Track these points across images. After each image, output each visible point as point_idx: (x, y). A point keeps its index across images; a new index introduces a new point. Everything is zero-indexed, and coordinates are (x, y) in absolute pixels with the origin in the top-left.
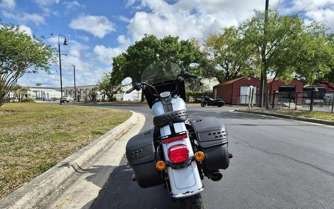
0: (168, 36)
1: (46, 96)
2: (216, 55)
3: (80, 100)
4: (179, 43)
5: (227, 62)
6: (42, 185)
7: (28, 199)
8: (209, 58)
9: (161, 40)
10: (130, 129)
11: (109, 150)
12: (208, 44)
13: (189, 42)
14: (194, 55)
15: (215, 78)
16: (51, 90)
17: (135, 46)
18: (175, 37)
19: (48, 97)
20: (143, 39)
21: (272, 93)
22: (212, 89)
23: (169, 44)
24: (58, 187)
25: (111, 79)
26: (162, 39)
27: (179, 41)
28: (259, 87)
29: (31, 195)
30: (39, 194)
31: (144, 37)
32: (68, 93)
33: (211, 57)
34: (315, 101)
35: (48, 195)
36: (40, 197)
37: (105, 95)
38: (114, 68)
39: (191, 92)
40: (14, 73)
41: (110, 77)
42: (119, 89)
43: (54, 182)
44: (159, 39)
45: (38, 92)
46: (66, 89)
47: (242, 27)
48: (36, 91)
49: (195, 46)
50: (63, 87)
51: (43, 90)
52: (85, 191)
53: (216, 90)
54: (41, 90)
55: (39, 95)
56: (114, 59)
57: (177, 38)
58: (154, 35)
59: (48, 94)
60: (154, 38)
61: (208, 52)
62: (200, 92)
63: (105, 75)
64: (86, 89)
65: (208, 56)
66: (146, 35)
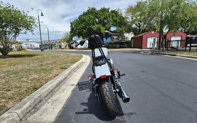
0: (103, 8)
1: (33, 47)
2: (132, 18)
4: (110, 12)
5: (139, 22)
6: (36, 97)
7: (29, 104)
8: (128, 20)
9: (99, 10)
10: (82, 65)
11: (70, 78)
12: (128, 12)
13: (116, 11)
15: (132, 33)
16: (35, 43)
17: (84, 14)
18: (107, 8)
20: (88, 10)
21: (167, 41)
22: (130, 39)
23: (104, 13)
24: (44, 98)
25: (70, 36)
27: (110, 10)
28: (159, 37)
29: (31, 102)
30: (35, 102)
31: (88, 9)
33: (129, 20)
34: (192, 45)
35: (39, 102)
36: (35, 103)
37: (66, 45)
38: (71, 29)
40: (14, 34)
41: (69, 34)
43: (42, 96)
44: (97, 10)
45: (28, 45)
46: (44, 42)
48: (27, 44)
49: (120, 13)
50: (42, 41)
51: (31, 43)
52: (59, 100)
53: (133, 40)
54: (30, 43)
56: (71, 23)
57: (109, 8)
58: (95, 8)
59: (34, 45)
61: (128, 17)
62: (123, 41)
63: (66, 33)
64: (56, 42)
65: (128, 19)
66: (89, 7)
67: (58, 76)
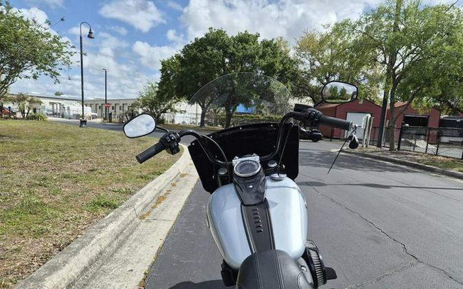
0: (244, 32)
1: (66, 111)
2: (312, 64)
3: (113, 120)
4: (259, 43)
5: (328, 75)
8: (301, 68)
9: (232, 37)
12: (301, 49)
13: (274, 42)
14: (281, 62)
15: (309, 98)
16: (74, 102)
17: (195, 44)
18: (254, 34)
19: (69, 113)
20: (206, 35)
23: (244, 44)
25: (158, 92)
26: (235, 37)
27: (260, 40)
31: (208, 32)
32: (98, 107)
33: (304, 66)
38: (163, 76)
39: (273, 116)
41: (157, 89)
42: (169, 107)
45: (55, 105)
46: (96, 103)
48: (53, 104)
49: (283, 49)
51: (62, 102)
54: (60, 102)
55: (57, 109)
56: (163, 63)
57: (258, 36)
58: (224, 30)
59: (68, 108)
60: (223, 35)
61: (302, 59)
63: (150, 86)
64: (123, 104)
65: (300, 66)
66: (211, 28)
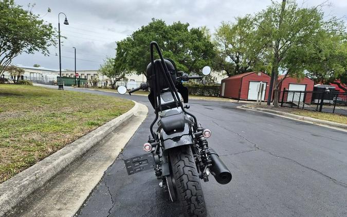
0: (177, 23)
1: (44, 79)
2: (227, 47)
3: (81, 86)
4: (189, 31)
5: (238, 54)
6: (26, 182)
7: (7, 199)
8: (219, 49)
11: (106, 144)
12: (220, 35)
13: (200, 30)
14: (204, 45)
15: (224, 72)
16: (50, 73)
17: (142, 31)
18: (185, 24)
19: (46, 80)
20: (150, 25)
21: (282, 90)
22: (220, 82)
23: (178, 31)
24: (44, 185)
25: (115, 65)
26: (171, 25)
27: (189, 29)
28: (269, 83)
29: (11, 194)
30: (21, 192)
31: (152, 21)
33: (221, 48)
34: (325, 101)
35: (31, 194)
36: (21, 196)
38: (118, 54)
39: (198, 84)
40: (8, 52)
41: (114, 63)
42: (123, 77)
43: (40, 179)
44: (168, 25)
46: (67, 73)
47: (257, 18)
48: (33, 73)
49: (206, 35)
50: (62, 70)
51: (41, 72)
52: (74, 190)
53: (224, 84)
54: (39, 72)
55: (37, 77)
56: (118, 44)
57: (188, 25)
58: (163, 21)
59: (46, 78)
60: (163, 24)
61: (220, 43)
62: (207, 85)
63: (108, 60)
64: (87, 74)
65: (218, 47)
66: (153, 19)
67: (81, 140)
